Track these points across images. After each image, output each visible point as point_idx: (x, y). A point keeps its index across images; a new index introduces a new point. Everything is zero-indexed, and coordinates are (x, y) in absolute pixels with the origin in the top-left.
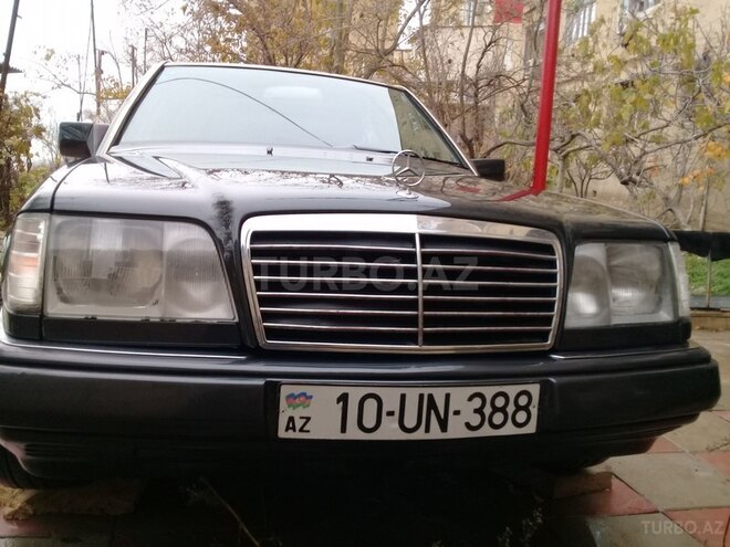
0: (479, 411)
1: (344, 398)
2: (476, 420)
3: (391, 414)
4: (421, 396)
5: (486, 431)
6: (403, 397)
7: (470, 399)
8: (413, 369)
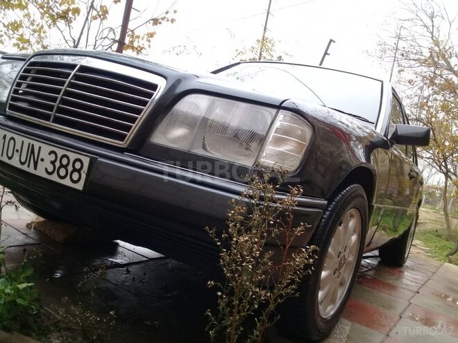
0: (53, 163)
1: (5, 137)
2: (50, 169)
3: (17, 151)
4: (29, 144)
5: (54, 178)
6: (23, 142)
7: (50, 153)
8: (38, 132)
